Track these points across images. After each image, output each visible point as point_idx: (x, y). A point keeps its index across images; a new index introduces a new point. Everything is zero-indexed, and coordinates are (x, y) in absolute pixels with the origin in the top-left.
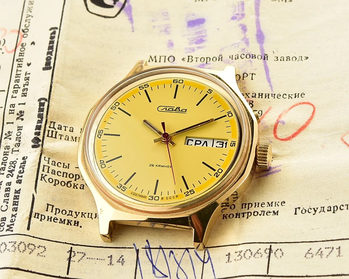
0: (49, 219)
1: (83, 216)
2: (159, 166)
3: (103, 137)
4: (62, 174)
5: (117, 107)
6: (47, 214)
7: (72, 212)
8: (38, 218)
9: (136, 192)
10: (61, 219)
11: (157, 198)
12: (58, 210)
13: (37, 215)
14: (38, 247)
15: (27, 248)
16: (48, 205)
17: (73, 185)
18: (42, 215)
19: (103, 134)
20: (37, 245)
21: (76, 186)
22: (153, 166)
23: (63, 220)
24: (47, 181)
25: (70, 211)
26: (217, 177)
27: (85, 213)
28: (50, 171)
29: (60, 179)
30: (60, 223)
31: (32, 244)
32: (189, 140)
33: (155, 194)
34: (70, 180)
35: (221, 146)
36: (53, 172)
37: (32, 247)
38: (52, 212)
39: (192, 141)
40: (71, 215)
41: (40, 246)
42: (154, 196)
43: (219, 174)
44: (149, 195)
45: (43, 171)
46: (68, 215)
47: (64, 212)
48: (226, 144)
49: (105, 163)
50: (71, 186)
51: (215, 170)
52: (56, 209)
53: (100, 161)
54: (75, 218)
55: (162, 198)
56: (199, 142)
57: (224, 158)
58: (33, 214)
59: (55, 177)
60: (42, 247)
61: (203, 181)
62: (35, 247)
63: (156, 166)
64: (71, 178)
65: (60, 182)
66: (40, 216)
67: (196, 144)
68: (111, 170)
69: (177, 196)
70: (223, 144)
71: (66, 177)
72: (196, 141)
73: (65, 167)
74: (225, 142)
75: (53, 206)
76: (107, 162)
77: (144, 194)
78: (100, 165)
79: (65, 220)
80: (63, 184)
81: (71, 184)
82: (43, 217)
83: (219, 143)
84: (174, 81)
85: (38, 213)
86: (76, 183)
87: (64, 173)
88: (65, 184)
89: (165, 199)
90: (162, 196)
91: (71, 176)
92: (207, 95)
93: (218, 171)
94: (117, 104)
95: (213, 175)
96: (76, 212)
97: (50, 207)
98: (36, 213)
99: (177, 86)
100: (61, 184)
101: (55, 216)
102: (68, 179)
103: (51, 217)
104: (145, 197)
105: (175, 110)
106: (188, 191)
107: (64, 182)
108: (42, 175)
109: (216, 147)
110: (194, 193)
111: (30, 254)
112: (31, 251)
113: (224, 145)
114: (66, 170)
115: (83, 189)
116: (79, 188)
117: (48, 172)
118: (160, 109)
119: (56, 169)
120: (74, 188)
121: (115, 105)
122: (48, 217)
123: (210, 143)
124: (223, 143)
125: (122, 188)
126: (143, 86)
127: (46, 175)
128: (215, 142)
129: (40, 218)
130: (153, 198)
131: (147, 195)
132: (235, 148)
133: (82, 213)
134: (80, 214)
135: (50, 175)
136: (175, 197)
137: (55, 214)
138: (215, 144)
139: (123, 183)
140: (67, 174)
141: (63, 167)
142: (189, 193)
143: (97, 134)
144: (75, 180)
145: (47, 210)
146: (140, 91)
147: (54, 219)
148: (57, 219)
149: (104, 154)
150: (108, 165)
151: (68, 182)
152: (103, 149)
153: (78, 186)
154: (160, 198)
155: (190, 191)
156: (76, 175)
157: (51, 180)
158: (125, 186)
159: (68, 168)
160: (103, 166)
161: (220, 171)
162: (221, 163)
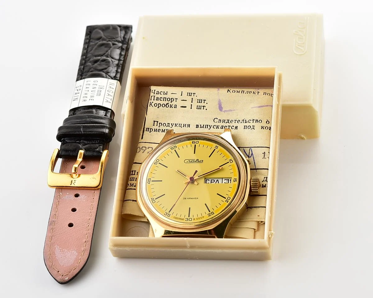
0: (155, 130)
1: (176, 126)
2: (190, 198)
3: (151, 183)
4: (163, 99)
5: (158, 163)
6: (154, 128)
7: (169, 124)
8: (148, 131)
9: (177, 217)
10: (162, 130)
11: (190, 219)
12: (161, 124)
13: (148, 129)
14: (148, 148)
15: (141, 150)
16: (154, 121)
17: (170, 106)
18: (151, 129)
19: (151, 181)
20: (147, 147)
21: (172, 106)
22: (186, 199)
23: (163, 130)
24: (153, 105)
25: (168, 123)
26: (227, 202)
27: (177, 124)
28: (155, 99)
29: (162, 102)
30: (162, 132)
31: (144, 147)
32: (206, 180)
33: (189, 217)
34: (168, 102)
35: (228, 182)
36: (157, 99)
37: (144, 148)
38: (157, 125)
39: (209, 180)
40: (169, 126)
41: (149, 147)
42: (189, 218)
43: (228, 200)
44: (185, 218)
45: (151, 100)
46: (167, 126)
47: (164, 125)
48: (231, 180)
49: (155, 199)
50: (169, 106)
51: (225, 198)
52: (160, 123)
53: (152, 198)
54: (171, 127)
55: (194, 219)
56: (213, 181)
57: (230, 189)
58: (145, 129)
59: (158, 102)
60: (150, 147)
61: (219, 206)
62: (146, 148)
63: (188, 198)
64: (169, 101)
65: (162, 105)
66: (149, 129)
67: (211, 182)
68: (159, 204)
69: (203, 217)
70: (228, 181)
71: (166, 101)
72: (211, 180)
73: (165, 94)
74: (230, 180)
75: (157, 122)
76: (156, 199)
77: (182, 217)
78: (151, 201)
79: (165, 130)
80: (163, 105)
81: (168, 105)
82: (151, 130)
83: (226, 180)
84: (192, 142)
85: (148, 128)
86: (172, 104)
87: (164, 98)
88: (165, 105)
89: (196, 219)
90: (194, 218)
91: (169, 99)
92: (215, 150)
93: (227, 199)
94: (158, 161)
95: (225, 201)
96: (172, 124)
97: (156, 123)
98: (147, 128)
99: (195, 145)
100: (162, 106)
101: (159, 128)
102: (167, 102)
103: (157, 129)
104: (183, 219)
105: (195, 161)
106: (210, 213)
107: (164, 104)
108: (150, 102)
109: (225, 183)
110: (214, 214)
111: (143, 153)
112: (144, 151)
113: (230, 181)
114: (165, 96)
115: (176, 108)
116: (173, 107)
117: (154, 100)
118: (186, 161)
119: (159, 96)
120: (170, 107)
121: (156, 161)
122: (155, 129)
123: (220, 181)
124: (228, 179)
125: (167, 215)
126: (173, 147)
127: (152, 102)
128: (224, 180)
129: (150, 131)
130: (188, 219)
131: (184, 218)
132: (237, 183)
133: (176, 124)
134: (175, 125)
135: (155, 102)
136: (202, 218)
137: (159, 127)
138: (224, 181)
139: (168, 211)
140: (166, 98)
141: (164, 94)
142: (211, 214)
143: (147, 181)
144: (171, 102)
145: (154, 125)
146: (172, 151)
147: (158, 130)
148: (160, 130)
149: (154, 194)
150: (157, 201)
151: (167, 104)
152: (152, 190)
153: (173, 106)
154: (193, 219)
155: (211, 213)
156: (171, 99)
157: (156, 105)
158: (169, 213)
159: (167, 94)
160: (154, 202)
161: (229, 198)
162: (229, 193)
